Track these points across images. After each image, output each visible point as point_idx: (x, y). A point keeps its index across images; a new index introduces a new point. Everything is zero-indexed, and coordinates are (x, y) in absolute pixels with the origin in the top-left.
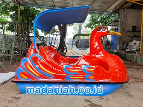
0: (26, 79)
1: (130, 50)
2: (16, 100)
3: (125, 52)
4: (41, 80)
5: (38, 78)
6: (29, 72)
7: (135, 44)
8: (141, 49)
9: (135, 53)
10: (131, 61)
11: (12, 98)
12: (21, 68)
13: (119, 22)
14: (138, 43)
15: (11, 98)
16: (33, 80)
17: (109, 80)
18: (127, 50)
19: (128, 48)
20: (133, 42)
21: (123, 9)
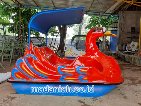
0: (21, 79)
1: (129, 52)
2: (11, 100)
3: (124, 53)
4: (35, 80)
5: (33, 78)
6: (24, 72)
7: (134, 45)
8: (140, 50)
9: (134, 54)
10: (129, 62)
11: (8, 98)
12: (16, 69)
13: (118, 24)
14: (136, 44)
15: (6, 97)
16: (28, 81)
17: (103, 81)
18: (125, 52)
19: (126, 49)
20: (132, 43)
21: (122, 10)
